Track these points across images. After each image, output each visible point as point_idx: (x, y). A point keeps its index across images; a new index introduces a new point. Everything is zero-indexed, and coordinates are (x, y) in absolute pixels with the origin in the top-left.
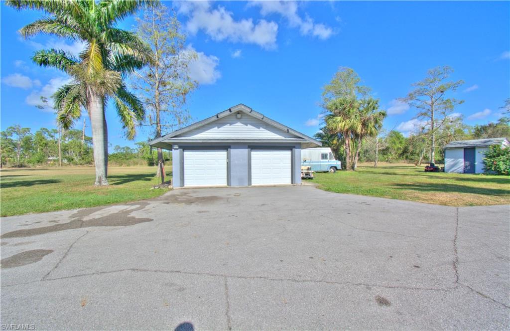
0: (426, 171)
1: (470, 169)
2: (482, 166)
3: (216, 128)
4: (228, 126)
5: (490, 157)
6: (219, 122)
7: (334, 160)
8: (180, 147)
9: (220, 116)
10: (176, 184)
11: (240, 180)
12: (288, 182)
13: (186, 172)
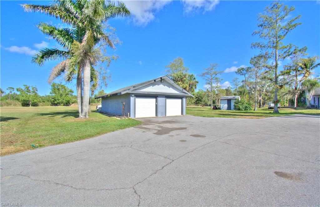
1: (229, 108)
3: (151, 87)
4: (157, 86)
5: (236, 103)
6: (154, 83)
8: (135, 96)
9: (156, 81)
10: (132, 117)
11: (162, 114)
12: (180, 114)
13: (136, 109)
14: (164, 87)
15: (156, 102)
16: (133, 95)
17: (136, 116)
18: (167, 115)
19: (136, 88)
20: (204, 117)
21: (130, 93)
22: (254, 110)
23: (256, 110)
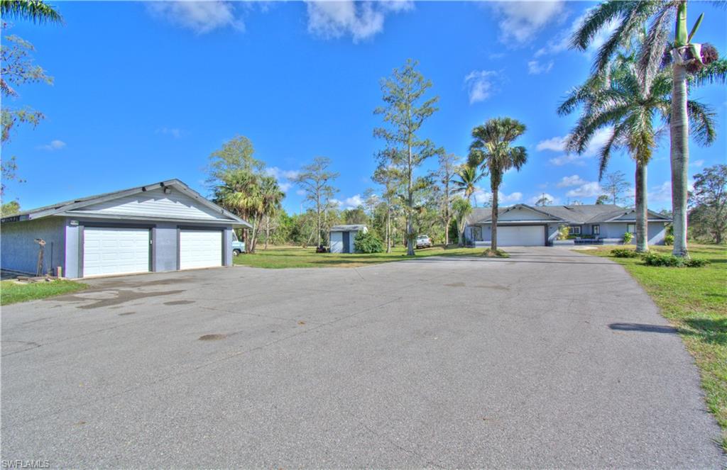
0: (317, 252)
1: (346, 249)
2: (354, 247)
3: (136, 202)
4: (152, 201)
5: (358, 240)
6: (143, 194)
7: (237, 242)
8: (81, 224)
9: (147, 189)
10: (71, 275)
11: (168, 264)
12: (218, 263)
13: (86, 257)
14: (174, 203)
15: (151, 238)
16: (73, 223)
17: (84, 273)
18: (183, 266)
19: (83, 205)
20: (267, 268)
21: (63, 217)
22: (387, 252)
23: (389, 251)
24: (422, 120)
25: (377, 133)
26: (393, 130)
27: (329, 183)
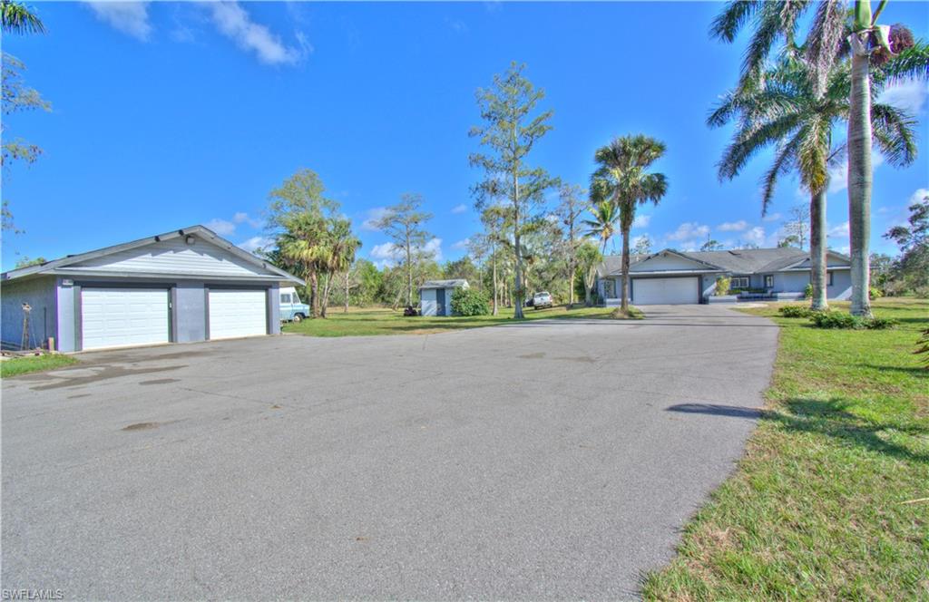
0: (405, 315)
1: (441, 312)
2: (451, 308)
3: (149, 256)
4: (171, 253)
5: (455, 299)
6: (157, 245)
7: (300, 304)
8: (76, 283)
9: (162, 239)
10: (65, 347)
11: (193, 333)
12: (262, 331)
13: (85, 325)
14: (201, 257)
15: (170, 300)
16: (67, 283)
17: (84, 345)
18: (214, 335)
19: (77, 260)
20: (322, 336)
21: (55, 275)
22: (493, 314)
23: (495, 313)
24: (531, 142)
25: (474, 161)
26: (495, 156)
27: (422, 226)
